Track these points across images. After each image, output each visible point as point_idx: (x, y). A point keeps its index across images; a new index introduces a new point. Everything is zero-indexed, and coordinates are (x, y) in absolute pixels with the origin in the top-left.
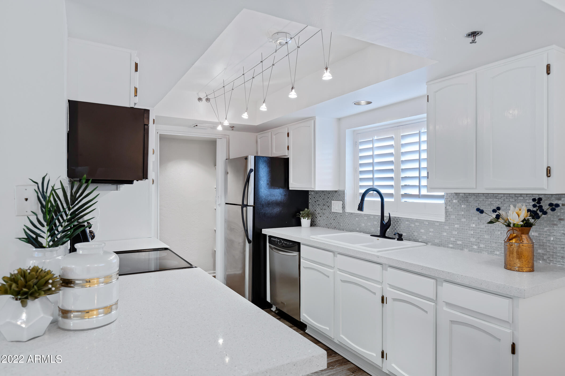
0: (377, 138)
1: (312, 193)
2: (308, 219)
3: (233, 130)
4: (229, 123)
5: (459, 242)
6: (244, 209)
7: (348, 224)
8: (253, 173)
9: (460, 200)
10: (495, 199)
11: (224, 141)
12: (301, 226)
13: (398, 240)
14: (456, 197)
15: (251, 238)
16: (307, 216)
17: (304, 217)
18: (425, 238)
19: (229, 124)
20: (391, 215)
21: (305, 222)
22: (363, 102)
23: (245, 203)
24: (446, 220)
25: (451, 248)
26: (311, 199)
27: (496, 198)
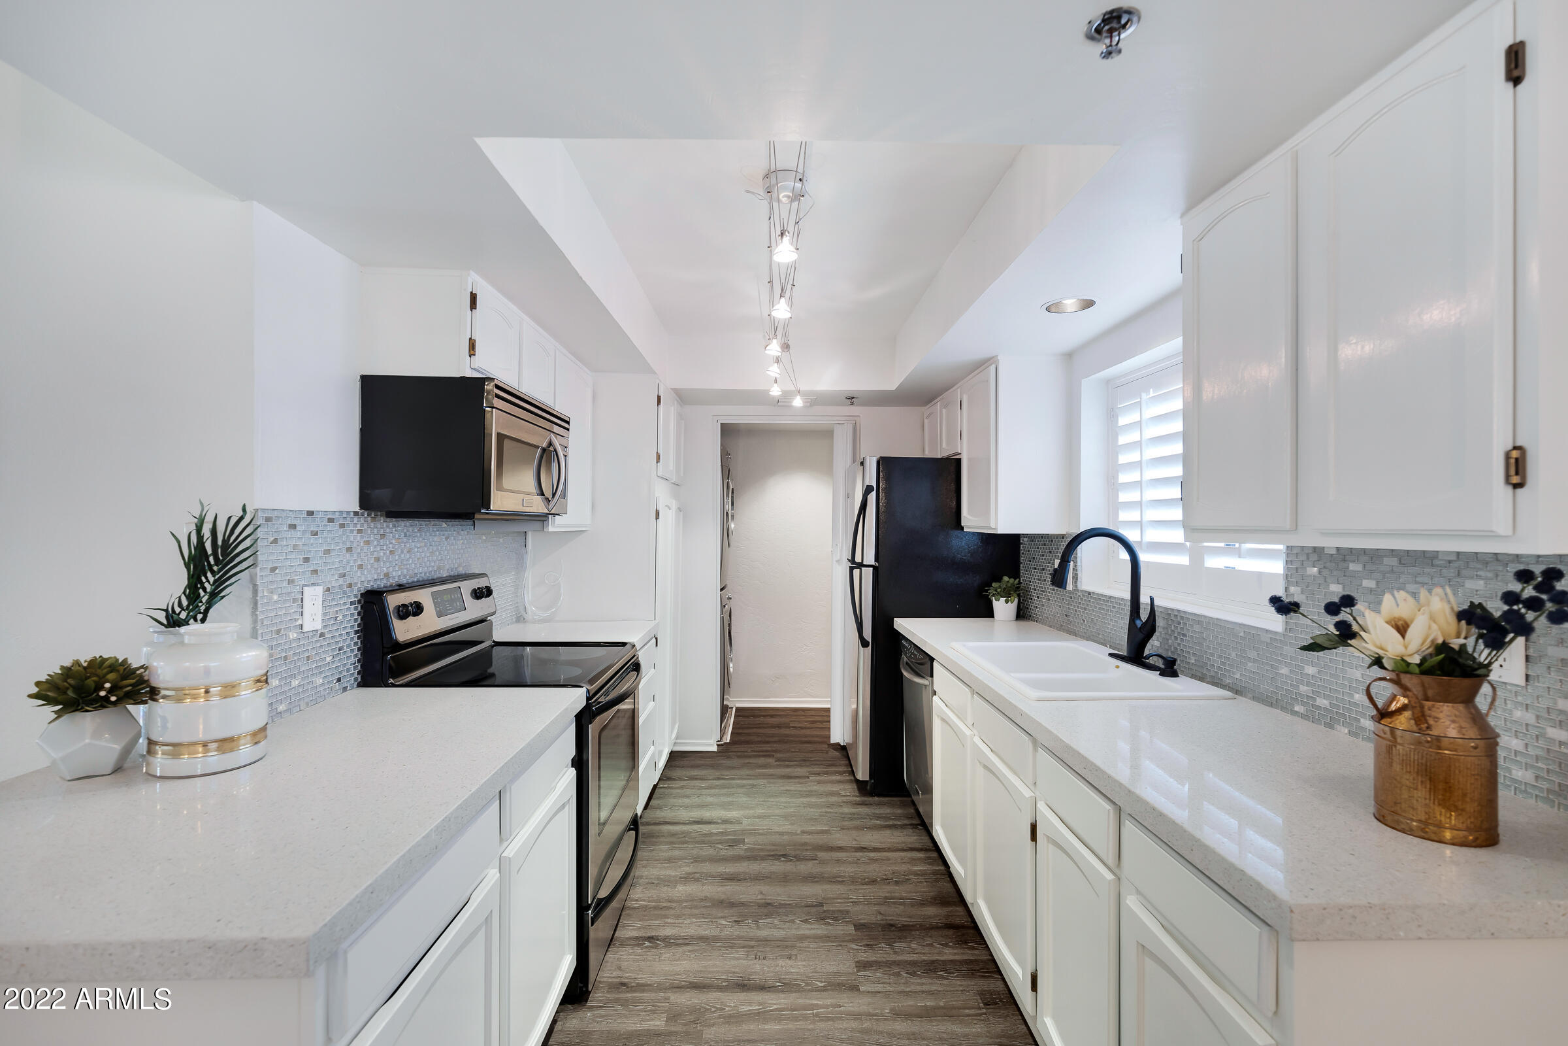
0: (1154, 392)
1: (1026, 539)
2: (1007, 602)
3: (852, 403)
4: (782, 391)
5: (1322, 702)
6: (856, 572)
7: (1084, 621)
8: (874, 494)
9: (1325, 567)
10: (1428, 570)
11: (848, 429)
12: (992, 616)
13: (1163, 673)
14: (1314, 557)
15: (868, 634)
16: (1007, 594)
17: (999, 595)
18: (1238, 676)
19: (781, 393)
20: (1156, 603)
21: (1003, 608)
22: (1070, 304)
23: (858, 559)
24: (1286, 628)
25: (1302, 716)
26: (1023, 553)
27: (1432, 565)
